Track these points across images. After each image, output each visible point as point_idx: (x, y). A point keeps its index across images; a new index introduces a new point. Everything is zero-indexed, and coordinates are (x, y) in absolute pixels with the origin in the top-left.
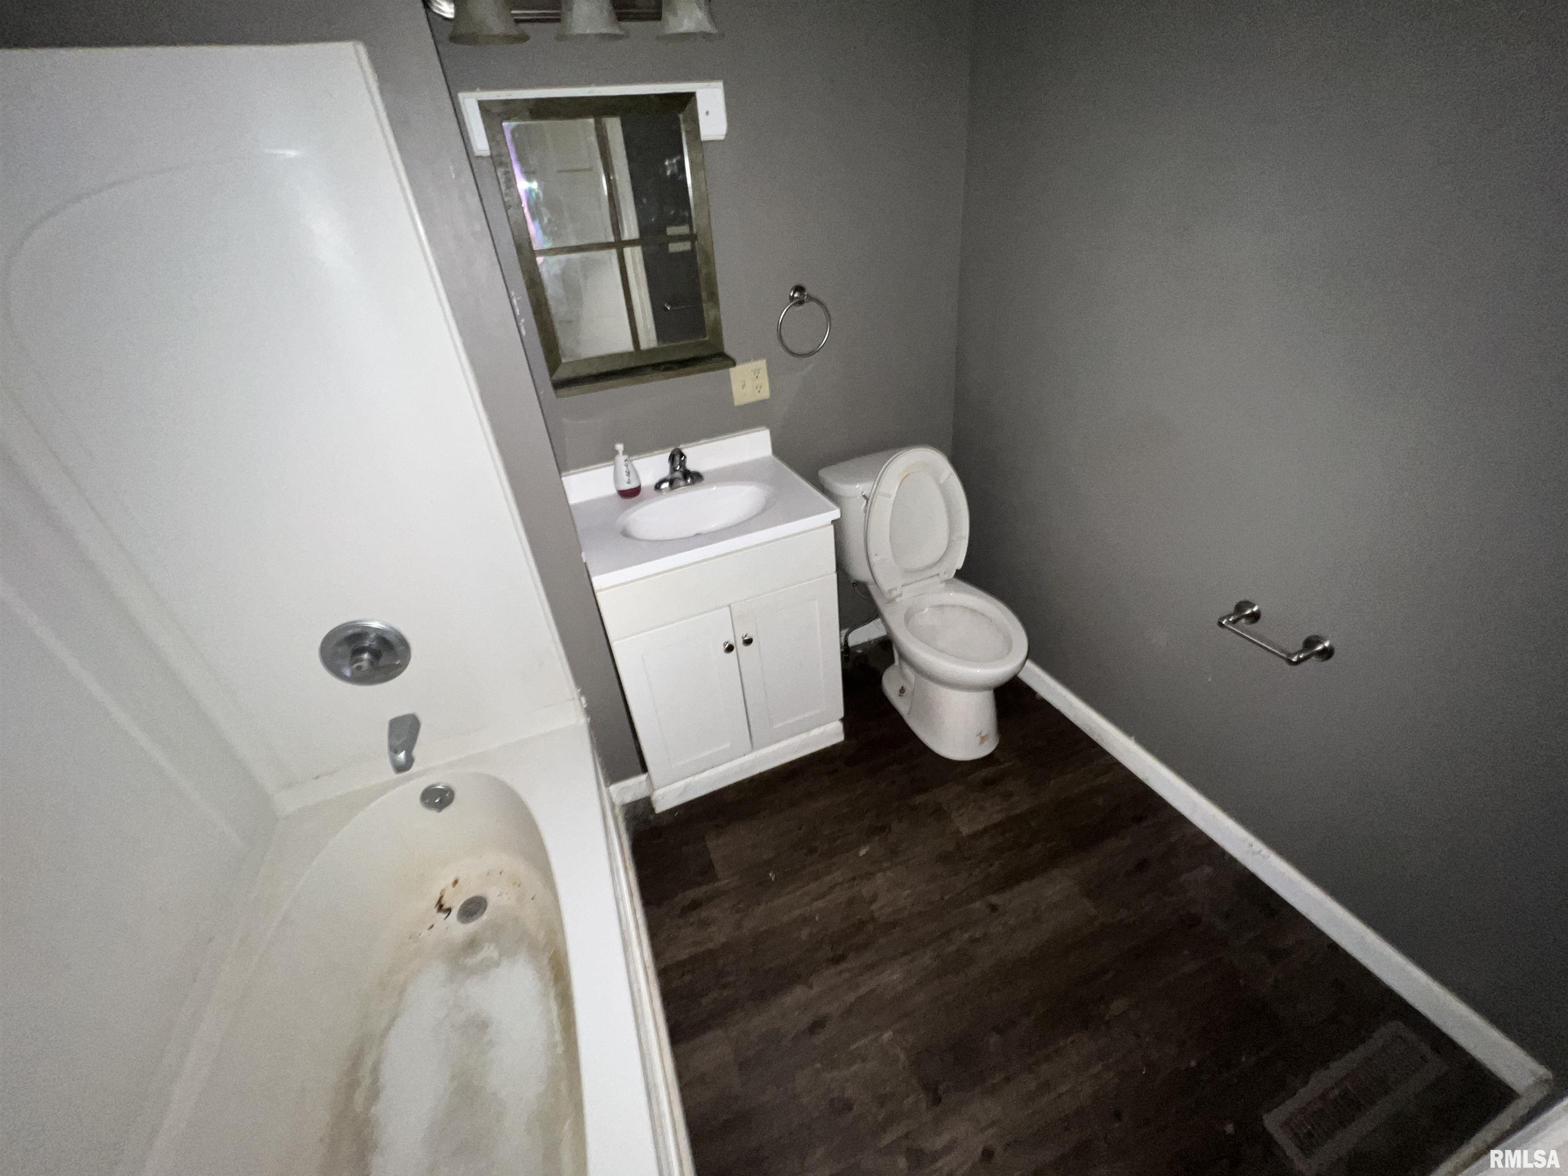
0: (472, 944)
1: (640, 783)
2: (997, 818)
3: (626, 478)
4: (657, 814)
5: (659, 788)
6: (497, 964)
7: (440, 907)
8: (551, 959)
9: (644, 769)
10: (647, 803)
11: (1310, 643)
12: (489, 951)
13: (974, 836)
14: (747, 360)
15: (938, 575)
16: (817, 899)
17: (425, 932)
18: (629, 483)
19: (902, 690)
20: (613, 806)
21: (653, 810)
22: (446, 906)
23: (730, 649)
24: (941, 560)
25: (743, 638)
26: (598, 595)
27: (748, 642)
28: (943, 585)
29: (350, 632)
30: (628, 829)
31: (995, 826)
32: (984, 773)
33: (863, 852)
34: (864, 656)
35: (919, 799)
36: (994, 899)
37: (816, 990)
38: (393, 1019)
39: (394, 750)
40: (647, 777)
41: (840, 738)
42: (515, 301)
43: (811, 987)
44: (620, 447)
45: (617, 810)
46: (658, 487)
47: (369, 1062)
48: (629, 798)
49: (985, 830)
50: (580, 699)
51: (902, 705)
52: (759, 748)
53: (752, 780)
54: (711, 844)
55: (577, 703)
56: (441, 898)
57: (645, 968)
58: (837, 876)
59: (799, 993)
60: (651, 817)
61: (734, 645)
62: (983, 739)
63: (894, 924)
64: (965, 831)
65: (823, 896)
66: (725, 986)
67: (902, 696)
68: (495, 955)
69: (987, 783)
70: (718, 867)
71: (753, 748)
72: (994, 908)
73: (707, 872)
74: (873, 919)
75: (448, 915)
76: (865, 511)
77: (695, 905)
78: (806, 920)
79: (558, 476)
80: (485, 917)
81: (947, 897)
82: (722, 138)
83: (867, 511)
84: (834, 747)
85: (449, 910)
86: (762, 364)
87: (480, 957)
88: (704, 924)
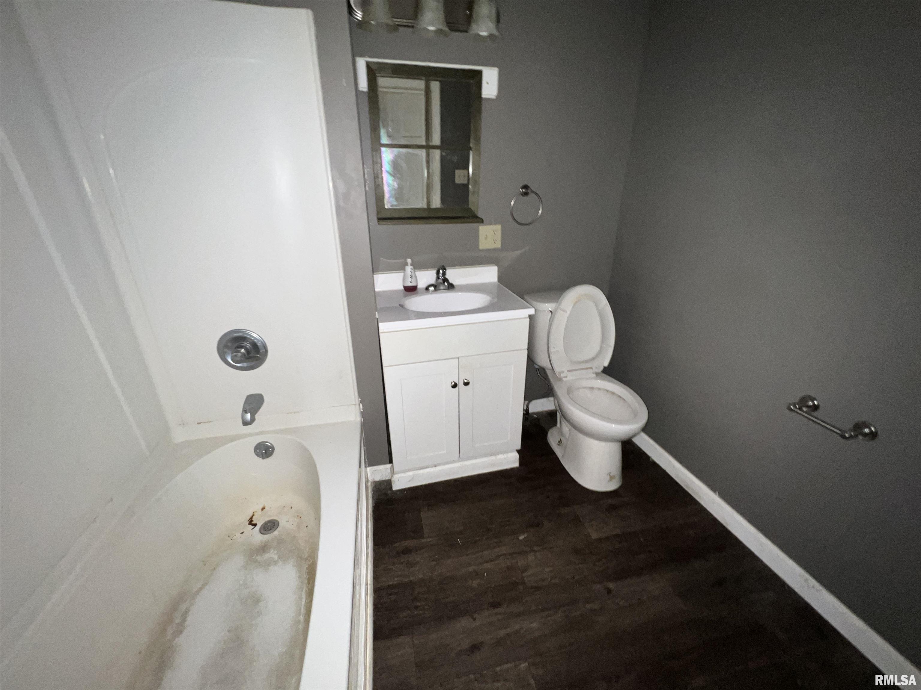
0: (264, 548)
1: (386, 469)
2: (617, 531)
3: (410, 279)
4: (394, 491)
5: (396, 474)
6: (276, 563)
7: (251, 522)
8: (309, 566)
9: (391, 461)
10: (388, 483)
11: (858, 427)
12: (273, 555)
13: (600, 540)
14: (490, 223)
15: (592, 368)
16: (487, 562)
17: (238, 535)
18: (411, 282)
19: (560, 442)
20: (367, 481)
21: (391, 488)
22: (254, 522)
23: (455, 386)
24: (593, 359)
25: (464, 380)
26: (381, 335)
27: (466, 384)
28: (595, 375)
29: (237, 335)
30: (373, 497)
31: (616, 536)
32: (610, 501)
33: (521, 538)
34: (538, 419)
35: (564, 510)
36: (611, 585)
37: (478, 623)
38: (205, 584)
39: (245, 411)
40: (391, 466)
41: (516, 465)
42: (366, 171)
43: (474, 619)
44: (409, 261)
45: (369, 484)
46: (427, 289)
47: (183, 607)
48: (378, 478)
49: (607, 539)
50: (359, 405)
51: (558, 451)
52: (463, 460)
53: (456, 481)
54: (423, 515)
55: (358, 406)
56: (253, 515)
57: (367, 585)
58: (504, 550)
59: (465, 623)
60: (389, 492)
61: (458, 383)
62: (612, 478)
63: (537, 588)
64: (594, 536)
65: (491, 561)
66: (416, 607)
67: (560, 445)
68: (276, 557)
69: (612, 508)
70: (425, 530)
71: (460, 458)
72: (609, 591)
73: (418, 532)
74: (524, 583)
75: (255, 527)
76: (550, 321)
77: (407, 551)
78: (476, 574)
79: (372, 274)
80: (276, 533)
81: (576, 578)
82: (493, 97)
83: (551, 321)
84: (512, 470)
85: (255, 525)
86: (498, 227)
87: (266, 556)
88: (411, 565)
